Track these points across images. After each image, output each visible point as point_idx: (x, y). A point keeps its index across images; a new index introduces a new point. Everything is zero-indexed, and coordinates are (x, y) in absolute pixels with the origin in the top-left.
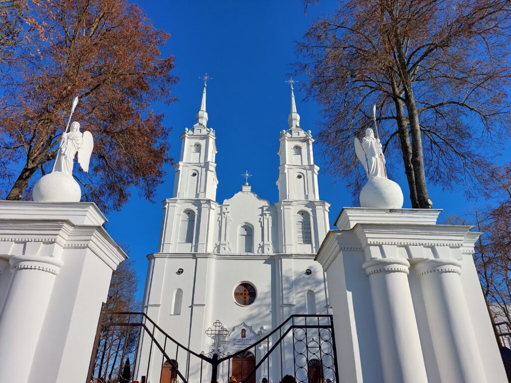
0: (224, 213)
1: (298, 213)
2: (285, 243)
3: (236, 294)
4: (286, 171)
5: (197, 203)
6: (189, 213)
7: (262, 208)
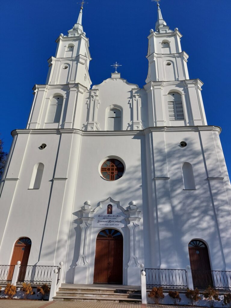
0: (93, 97)
1: (169, 94)
2: (156, 119)
3: (103, 170)
4: (155, 59)
5: (66, 87)
6: (58, 98)
7: (131, 92)
